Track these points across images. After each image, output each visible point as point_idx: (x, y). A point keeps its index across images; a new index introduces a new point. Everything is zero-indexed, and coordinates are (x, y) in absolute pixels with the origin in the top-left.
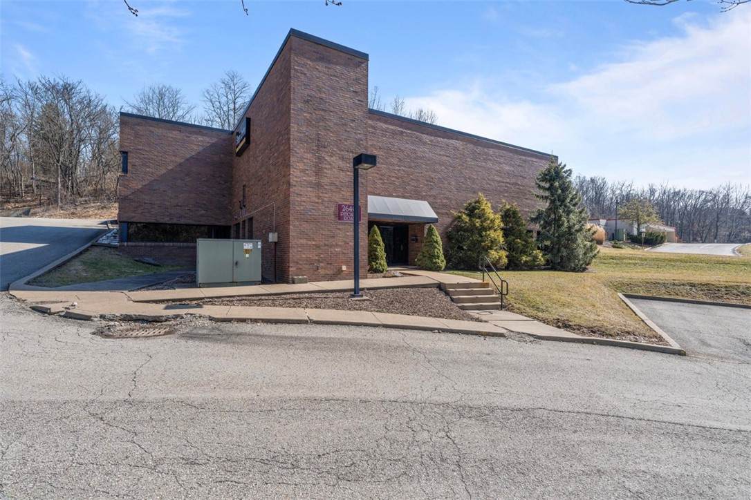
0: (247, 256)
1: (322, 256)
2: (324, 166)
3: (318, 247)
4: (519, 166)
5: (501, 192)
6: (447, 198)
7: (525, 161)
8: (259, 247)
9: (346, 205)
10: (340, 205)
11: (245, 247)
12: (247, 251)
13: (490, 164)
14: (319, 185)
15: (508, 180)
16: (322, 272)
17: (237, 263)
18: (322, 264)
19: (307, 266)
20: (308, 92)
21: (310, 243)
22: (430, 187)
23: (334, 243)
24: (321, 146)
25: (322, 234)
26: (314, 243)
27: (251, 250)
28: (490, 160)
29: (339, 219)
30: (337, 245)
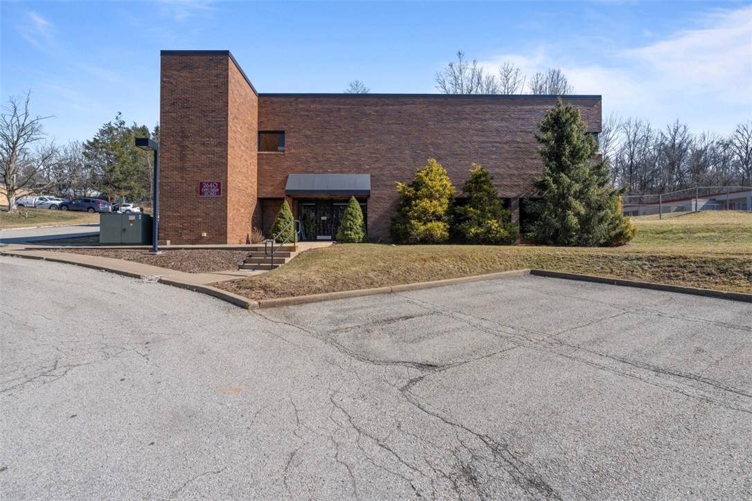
0: (131, 225)
1: (185, 225)
2: (188, 152)
3: (182, 217)
4: (519, 118)
5: (485, 154)
6: (398, 169)
7: (530, 111)
8: (140, 218)
9: (206, 183)
10: (201, 183)
11: (130, 219)
12: (131, 221)
13: (465, 124)
14: (182, 169)
15: (498, 139)
16: (185, 237)
17: (124, 230)
18: (185, 231)
19: (172, 233)
20: (174, 96)
21: (174, 214)
22: (375, 159)
23: (196, 214)
24: (184, 137)
25: (186, 207)
26: (178, 214)
27: (134, 221)
28: (466, 119)
29: (201, 194)
30: (198, 216)
